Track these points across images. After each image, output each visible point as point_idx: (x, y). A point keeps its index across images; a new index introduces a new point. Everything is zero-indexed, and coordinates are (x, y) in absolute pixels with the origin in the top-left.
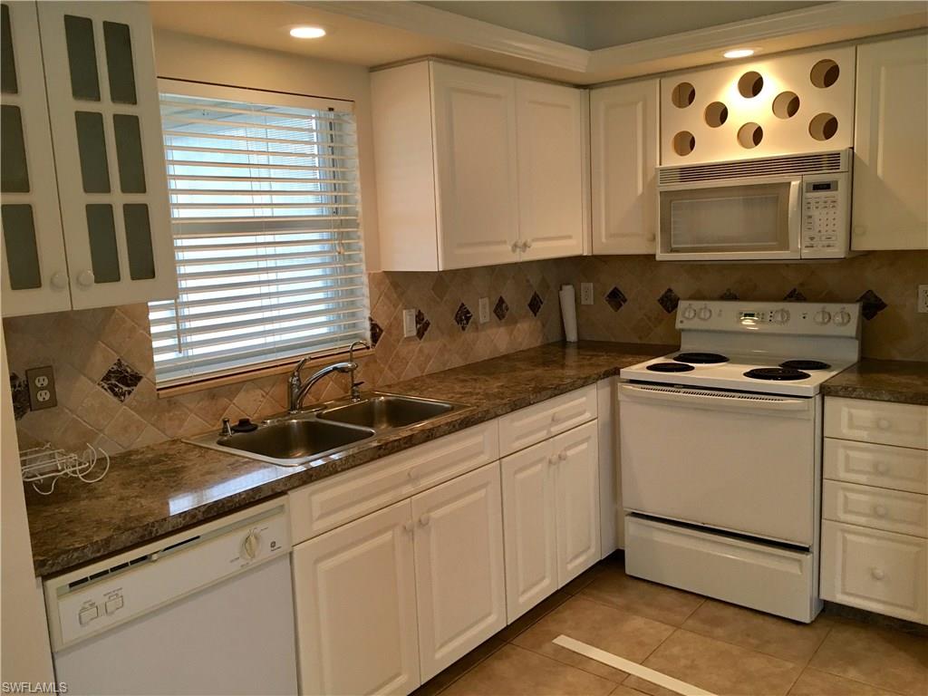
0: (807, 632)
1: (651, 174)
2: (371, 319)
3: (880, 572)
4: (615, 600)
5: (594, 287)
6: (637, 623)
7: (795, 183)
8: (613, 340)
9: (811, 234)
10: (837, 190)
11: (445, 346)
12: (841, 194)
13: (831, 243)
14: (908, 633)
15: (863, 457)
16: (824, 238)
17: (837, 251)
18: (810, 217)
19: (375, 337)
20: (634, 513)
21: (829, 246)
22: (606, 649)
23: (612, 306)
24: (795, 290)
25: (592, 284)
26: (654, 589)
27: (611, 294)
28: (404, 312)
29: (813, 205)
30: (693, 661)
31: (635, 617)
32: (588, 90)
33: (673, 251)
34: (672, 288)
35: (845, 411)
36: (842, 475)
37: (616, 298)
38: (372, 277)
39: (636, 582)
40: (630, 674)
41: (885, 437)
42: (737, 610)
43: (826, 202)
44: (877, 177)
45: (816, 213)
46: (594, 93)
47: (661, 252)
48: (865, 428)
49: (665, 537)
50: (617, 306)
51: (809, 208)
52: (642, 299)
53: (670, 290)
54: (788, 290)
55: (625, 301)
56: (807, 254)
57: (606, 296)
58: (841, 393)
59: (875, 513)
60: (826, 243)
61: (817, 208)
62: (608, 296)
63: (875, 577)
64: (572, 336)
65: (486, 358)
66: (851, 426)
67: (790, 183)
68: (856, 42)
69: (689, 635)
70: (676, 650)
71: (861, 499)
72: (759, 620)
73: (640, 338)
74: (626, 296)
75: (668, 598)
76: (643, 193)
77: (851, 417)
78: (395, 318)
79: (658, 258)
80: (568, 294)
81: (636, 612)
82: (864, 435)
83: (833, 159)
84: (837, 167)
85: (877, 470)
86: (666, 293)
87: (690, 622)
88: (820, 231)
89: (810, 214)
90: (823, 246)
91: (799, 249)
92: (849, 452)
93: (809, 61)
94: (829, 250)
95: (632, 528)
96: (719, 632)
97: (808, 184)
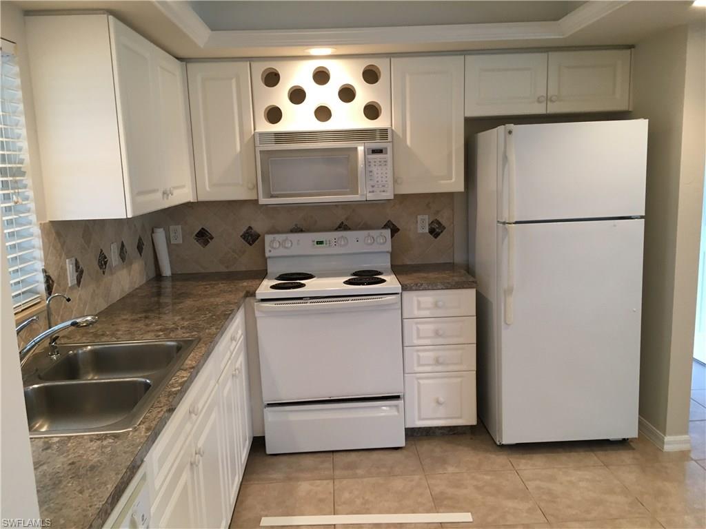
0: (404, 452)
1: (247, 138)
2: (44, 271)
3: (441, 400)
4: (274, 476)
5: (182, 228)
6: (304, 487)
7: (361, 149)
8: (203, 271)
9: (372, 183)
10: (386, 153)
11: (94, 291)
12: (389, 156)
13: (385, 189)
14: (454, 434)
15: (428, 328)
16: (380, 186)
17: (389, 195)
18: (371, 172)
19: (49, 289)
20: (268, 404)
21: (384, 191)
22: (302, 514)
23: (200, 244)
24: (342, 223)
25: (180, 226)
26: (293, 459)
27: (198, 233)
28: (67, 260)
29: (372, 164)
30: (363, 498)
31: (299, 483)
32: (184, 63)
33: (272, 196)
34: (252, 226)
35: (415, 299)
36: (416, 342)
37: (203, 236)
38: (43, 227)
39: (275, 458)
40: (335, 525)
41: (439, 313)
42: (356, 453)
43: (380, 162)
44: (407, 146)
45: (374, 169)
46: (190, 65)
47: (263, 198)
48: (428, 309)
49: (296, 416)
50: (206, 243)
51: (370, 166)
52: (227, 236)
53: (250, 228)
54: (339, 222)
55: (212, 238)
56: (370, 197)
57: (194, 235)
58: (414, 288)
59: (437, 362)
60: (382, 189)
61: (375, 165)
62: (196, 235)
63: (438, 403)
64: (167, 271)
65: (119, 299)
66: (419, 308)
67: (356, 148)
68: (390, 55)
69: (345, 482)
70: (346, 495)
71: (428, 356)
72: (375, 455)
73: (227, 267)
74: (214, 235)
75: (309, 461)
76: (240, 152)
77: (419, 303)
78: (61, 268)
79: (260, 203)
80: (160, 236)
81: (298, 479)
82: (426, 313)
83: (384, 133)
84: (386, 138)
85: (437, 334)
86: (247, 230)
87: (338, 473)
88: (378, 182)
89: (370, 170)
90: (380, 192)
91: (364, 193)
92: (419, 326)
93: (362, 65)
94: (384, 194)
95: (271, 415)
96: (360, 472)
97: (368, 149)
